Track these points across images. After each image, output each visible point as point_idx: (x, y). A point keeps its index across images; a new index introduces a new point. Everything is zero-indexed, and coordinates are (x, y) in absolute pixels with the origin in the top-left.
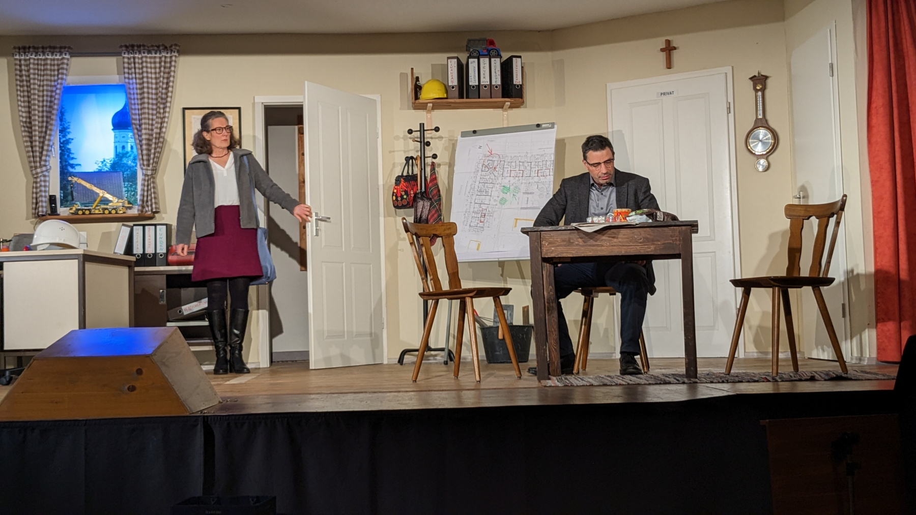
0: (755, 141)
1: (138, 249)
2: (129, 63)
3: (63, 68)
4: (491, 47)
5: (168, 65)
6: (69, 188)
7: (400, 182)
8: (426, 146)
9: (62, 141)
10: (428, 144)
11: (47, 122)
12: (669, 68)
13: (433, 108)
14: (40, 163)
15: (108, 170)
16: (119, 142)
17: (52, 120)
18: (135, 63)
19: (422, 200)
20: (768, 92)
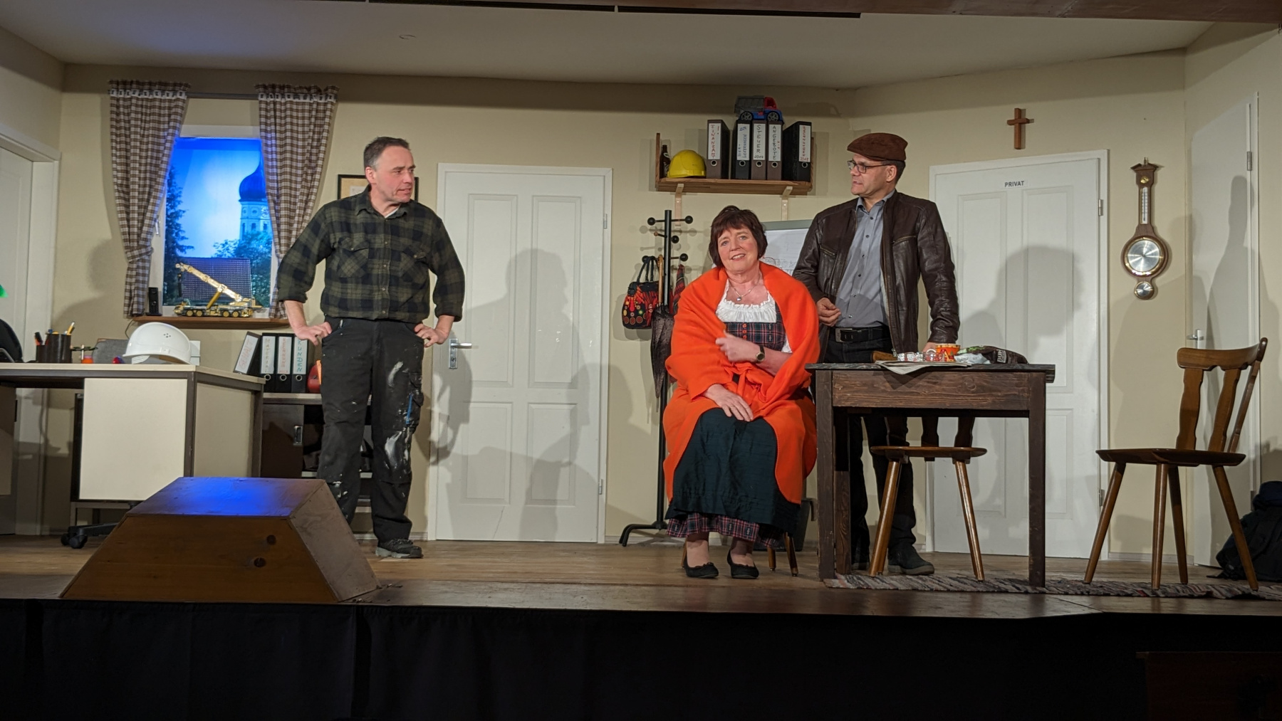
0: (1136, 255)
1: (266, 368)
2: (267, 110)
3: (176, 113)
4: (770, 108)
5: (321, 115)
6: (176, 278)
7: (635, 292)
8: (672, 243)
9: (169, 213)
10: (676, 240)
11: (151, 187)
12: (1019, 148)
13: (685, 191)
14: (138, 242)
15: (230, 256)
16: (247, 218)
17: (158, 183)
18: (275, 110)
19: (663, 317)
20: (1157, 188)
